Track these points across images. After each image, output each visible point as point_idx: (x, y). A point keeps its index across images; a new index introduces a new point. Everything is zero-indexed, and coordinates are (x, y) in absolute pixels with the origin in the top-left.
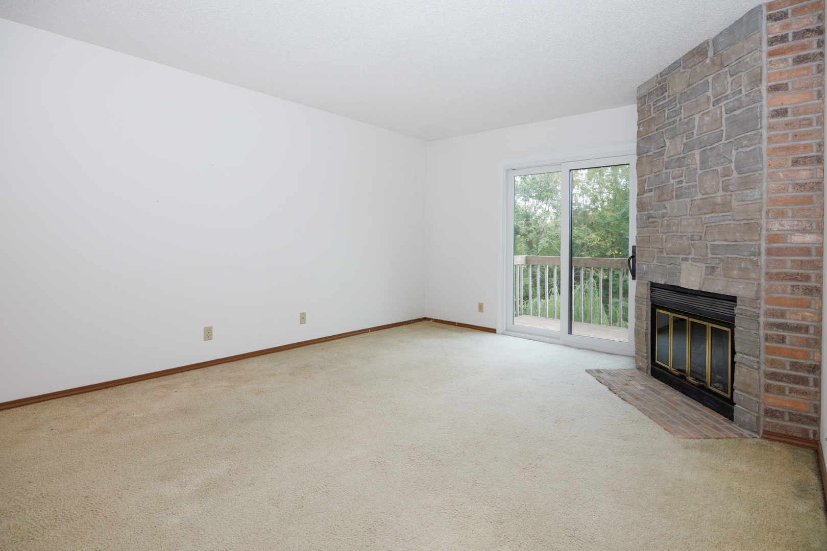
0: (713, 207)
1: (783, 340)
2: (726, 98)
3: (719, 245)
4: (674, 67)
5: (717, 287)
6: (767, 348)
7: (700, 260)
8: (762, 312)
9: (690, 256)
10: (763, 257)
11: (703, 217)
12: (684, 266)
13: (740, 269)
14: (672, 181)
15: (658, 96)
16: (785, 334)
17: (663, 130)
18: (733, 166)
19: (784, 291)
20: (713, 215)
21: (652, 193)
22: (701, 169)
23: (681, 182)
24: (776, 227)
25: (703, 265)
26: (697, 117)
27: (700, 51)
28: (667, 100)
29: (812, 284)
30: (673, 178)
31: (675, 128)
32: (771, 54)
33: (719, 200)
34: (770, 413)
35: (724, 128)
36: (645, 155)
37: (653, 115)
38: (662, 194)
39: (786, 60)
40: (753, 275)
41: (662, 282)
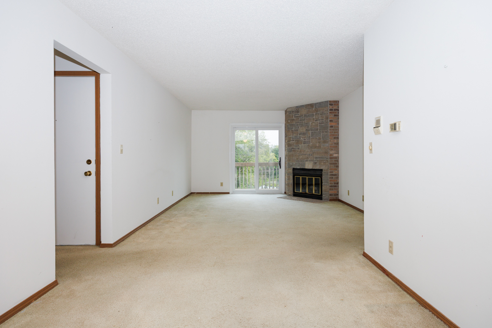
0: (316, 147)
1: (332, 178)
2: (319, 120)
3: (319, 157)
4: (302, 106)
5: (317, 167)
6: (330, 180)
7: (312, 161)
8: (329, 172)
9: (308, 160)
10: (329, 159)
11: (313, 149)
12: (307, 163)
13: (324, 162)
14: (302, 139)
15: (296, 113)
16: (332, 176)
17: (298, 124)
18: (321, 137)
19: (333, 167)
20: (316, 149)
21: (294, 142)
22: (311, 137)
23: (305, 139)
24: (331, 152)
25: (313, 162)
26: (311, 123)
27: (311, 105)
28: (299, 115)
29: (337, 165)
30: (302, 138)
31: (303, 124)
32: (330, 113)
33: (318, 145)
34: (331, 195)
35: (318, 127)
36: (291, 130)
37: (294, 118)
38: (298, 142)
39: (332, 115)
40: (327, 164)
41: (299, 168)
